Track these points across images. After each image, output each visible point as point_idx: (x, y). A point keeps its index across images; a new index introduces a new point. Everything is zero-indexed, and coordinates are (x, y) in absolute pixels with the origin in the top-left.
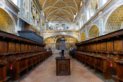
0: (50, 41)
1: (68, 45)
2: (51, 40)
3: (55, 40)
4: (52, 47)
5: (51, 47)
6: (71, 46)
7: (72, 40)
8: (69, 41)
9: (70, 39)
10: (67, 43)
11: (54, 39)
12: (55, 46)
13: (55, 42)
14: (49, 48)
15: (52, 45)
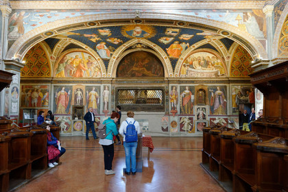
0: (79, 68)
1: (183, 89)
2: (89, 63)
3: (106, 62)
4: (93, 98)
5: (88, 102)
6: (203, 96)
7: (207, 64)
8: (191, 65)
9: (196, 55)
10: (180, 82)
11: (103, 51)
12: (107, 94)
13: (112, 73)
14: (76, 109)
15: (89, 89)
